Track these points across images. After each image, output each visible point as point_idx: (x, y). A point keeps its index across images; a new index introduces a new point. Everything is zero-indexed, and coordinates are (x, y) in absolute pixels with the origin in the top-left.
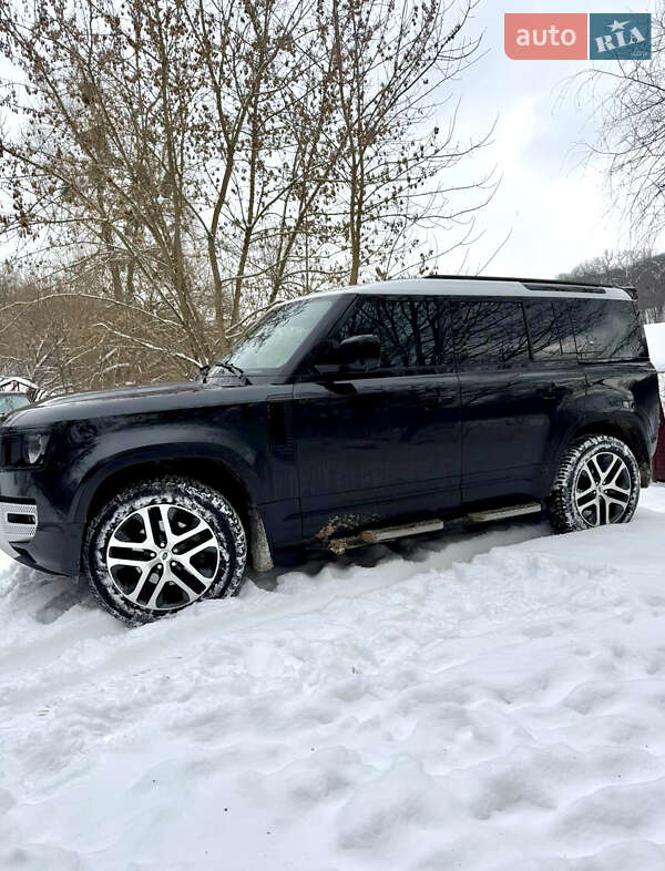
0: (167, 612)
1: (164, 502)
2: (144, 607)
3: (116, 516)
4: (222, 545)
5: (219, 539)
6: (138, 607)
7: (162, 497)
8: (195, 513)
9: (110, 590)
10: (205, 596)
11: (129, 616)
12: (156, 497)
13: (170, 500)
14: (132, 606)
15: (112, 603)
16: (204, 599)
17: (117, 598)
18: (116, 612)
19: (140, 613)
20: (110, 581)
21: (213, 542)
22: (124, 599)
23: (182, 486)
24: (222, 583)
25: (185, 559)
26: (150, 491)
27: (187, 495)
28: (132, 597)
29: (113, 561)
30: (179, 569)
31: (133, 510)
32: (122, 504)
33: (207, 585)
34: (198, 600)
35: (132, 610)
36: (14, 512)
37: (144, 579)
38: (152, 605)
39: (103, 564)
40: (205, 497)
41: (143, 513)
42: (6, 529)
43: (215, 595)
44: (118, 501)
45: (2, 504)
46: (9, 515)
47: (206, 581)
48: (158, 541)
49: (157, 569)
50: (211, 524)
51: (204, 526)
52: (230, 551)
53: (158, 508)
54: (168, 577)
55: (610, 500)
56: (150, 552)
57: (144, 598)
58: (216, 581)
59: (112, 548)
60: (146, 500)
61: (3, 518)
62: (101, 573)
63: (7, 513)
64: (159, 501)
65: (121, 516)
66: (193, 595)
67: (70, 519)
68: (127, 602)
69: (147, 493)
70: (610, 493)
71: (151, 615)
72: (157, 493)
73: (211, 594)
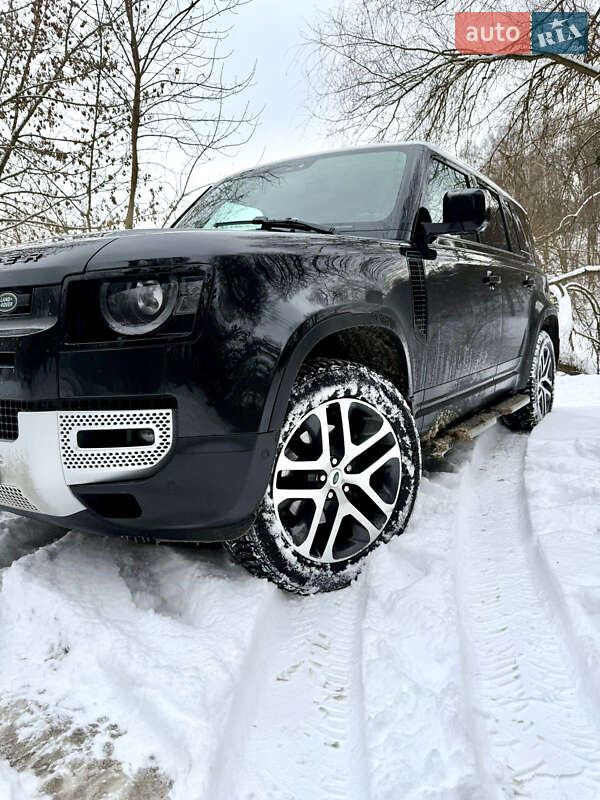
0: (346, 562)
1: (348, 395)
2: (318, 561)
3: (290, 419)
4: (406, 454)
5: (403, 448)
6: (312, 564)
7: (347, 387)
8: (379, 410)
9: (280, 543)
10: (387, 530)
11: (302, 580)
12: (340, 386)
13: (354, 392)
14: (306, 564)
15: (280, 563)
16: (387, 536)
17: (287, 553)
18: (285, 577)
19: (317, 572)
20: (277, 528)
21: (395, 452)
22: (295, 553)
23: (364, 370)
24: (406, 508)
25: (362, 480)
26: (333, 378)
27: (372, 383)
28: (305, 549)
29: (281, 495)
30: (356, 495)
31: (310, 408)
32: (298, 400)
33: (389, 515)
34: (380, 538)
35: (307, 570)
36: (88, 428)
37: (318, 517)
38: (328, 556)
39: (269, 501)
40: (388, 385)
41: (321, 413)
42: (71, 461)
43: (397, 529)
44: (293, 396)
45: (64, 413)
46: (80, 434)
47: (387, 509)
48: (333, 456)
49: (327, 499)
50: (395, 425)
51: (386, 428)
52: (415, 461)
53: (337, 405)
54: (346, 508)
55: (546, 391)
56: (322, 472)
57: (318, 548)
58: (399, 507)
59: (280, 472)
60: (327, 392)
61: (65, 440)
62: (266, 516)
63: (75, 430)
64: (341, 393)
65: (296, 420)
66: (373, 531)
67: (263, 428)
68: (300, 558)
69: (329, 381)
70: (545, 384)
71: (330, 572)
72: (342, 380)
73: (394, 527)
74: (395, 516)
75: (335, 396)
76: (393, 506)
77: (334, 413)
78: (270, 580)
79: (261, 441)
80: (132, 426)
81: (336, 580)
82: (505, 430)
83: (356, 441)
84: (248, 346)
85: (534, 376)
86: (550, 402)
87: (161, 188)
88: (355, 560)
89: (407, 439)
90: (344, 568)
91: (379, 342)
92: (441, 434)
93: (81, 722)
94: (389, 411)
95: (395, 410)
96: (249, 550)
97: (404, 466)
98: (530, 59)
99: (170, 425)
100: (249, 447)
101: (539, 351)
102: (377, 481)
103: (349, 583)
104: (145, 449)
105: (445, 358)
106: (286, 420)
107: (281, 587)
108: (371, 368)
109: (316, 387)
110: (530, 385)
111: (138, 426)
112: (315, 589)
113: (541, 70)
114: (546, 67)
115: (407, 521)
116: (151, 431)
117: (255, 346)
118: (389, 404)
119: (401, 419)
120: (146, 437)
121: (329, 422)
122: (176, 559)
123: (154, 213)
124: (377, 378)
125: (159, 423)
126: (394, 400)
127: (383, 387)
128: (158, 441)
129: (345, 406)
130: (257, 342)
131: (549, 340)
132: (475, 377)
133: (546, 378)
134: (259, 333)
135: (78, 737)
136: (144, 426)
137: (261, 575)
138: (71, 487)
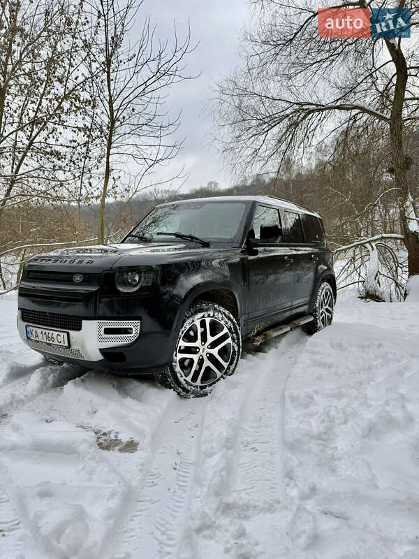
0: (206, 386)
1: (209, 316)
2: (194, 384)
3: (185, 325)
4: (234, 342)
5: (233, 339)
6: (192, 385)
7: (209, 313)
8: (223, 323)
9: (179, 375)
10: (225, 374)
11: (187, 391)
12: (206, 313)
13: (212, 315)
14: (189, 385)
15: (179, 384)
16: (225, 376)
17: (182, 380)
18: (180, 389)
19: (194, 389)
20: (178, 369)
21: (229, 340)
22: (185, 380)
23: (216, 306)
24: (234, 365)
25: (215, 352)
26: (202, 309)
27: (220, 311)
28: (189, 378)
29: (180, 356)
30: (211, 358)
31: (193, 321)
32: (188, 318)
33: (226, 367)
34: (222, 377)
35: (190, 387)
36: (108, 327)
37: (195, 366)
38: (198, 383)
39: (175, 358)
40: (227, 312)
41: (198, 323)
42: (101, 339)
43: (229, 373)
44: (186, 316)
45: (100, 321)
46: (105, 329)
47: (225, 365)
48: (202, 341)
49: (199, 359)
50: (230, 329)
51: (226, 330)
52: (238, 345)
53: (205, 320)
54: (207, 363)
55: (327, 314)
56: (197, 348)
57: (194, 379)
58: (231, 364)
59: (180, 347)
60: (200, 315)
61: (99, 331)
62: (174, 364)
63: (104, 327)
64: (206, 316)
65: (187, 326)
66: (219, 374)
67: (174, 328)
68: (187, 382)
69: (201, 310)
70: (327, 310)
71: (199, 389)
72: (207, 310)
73: (228, 373)
74: (228, 368)
75: (203, 317)
76: (228, 364)
77: (203, 324)
78: (174, 390)
79: (173, 333)
80: (124, 327)
81: (202, 392)
82: (305, 334)
83: (212, 335)
84: (171, 297)
85: (317, 306)
86: (330, 320)
87: (119, 177)
88: (210, 385)
89: (234, 335)
90: (205, 388)
91: (226, 293)
92: (259, 334)
93: (104, 431)
94: (227, 323)
95: (229, 323)
96: (166, 377)
97: (233, 347)
98: (348, 109)
99: (139, 327)
100: (168, 335)
101: (321, 293)
102: (221, 352)
103: (207, 395)
104: (129, 335)
105: (260, 299)
106: (183, 326)
107: (179, 394)
108: (220, 305)
109: (196, 313)
110: (315, 311)
111: (127, 327)
112: (192, 396)
113: (354, 116)
114: (357, 114)
115: (234, 370)
116: (131, 329)
117: (173, 297)
118: (227, 320)
119: (232, 327)
120: (129, 331)
121: (201, 327)
122: (135, 383)
123: (116, 193)
124: (222, 309)
125: (135, 326)
126: (229, 318)
127: (224, 313)
128: (134, 332)
129: (208, 321)
130: (174, 295)
131: (329, 286)
132: (278, 307)
133: (327, 307)
134: (175, 292)
135: (105, 434)
136: (129, 327)
137: (171, 388)
138: (100, 349)
